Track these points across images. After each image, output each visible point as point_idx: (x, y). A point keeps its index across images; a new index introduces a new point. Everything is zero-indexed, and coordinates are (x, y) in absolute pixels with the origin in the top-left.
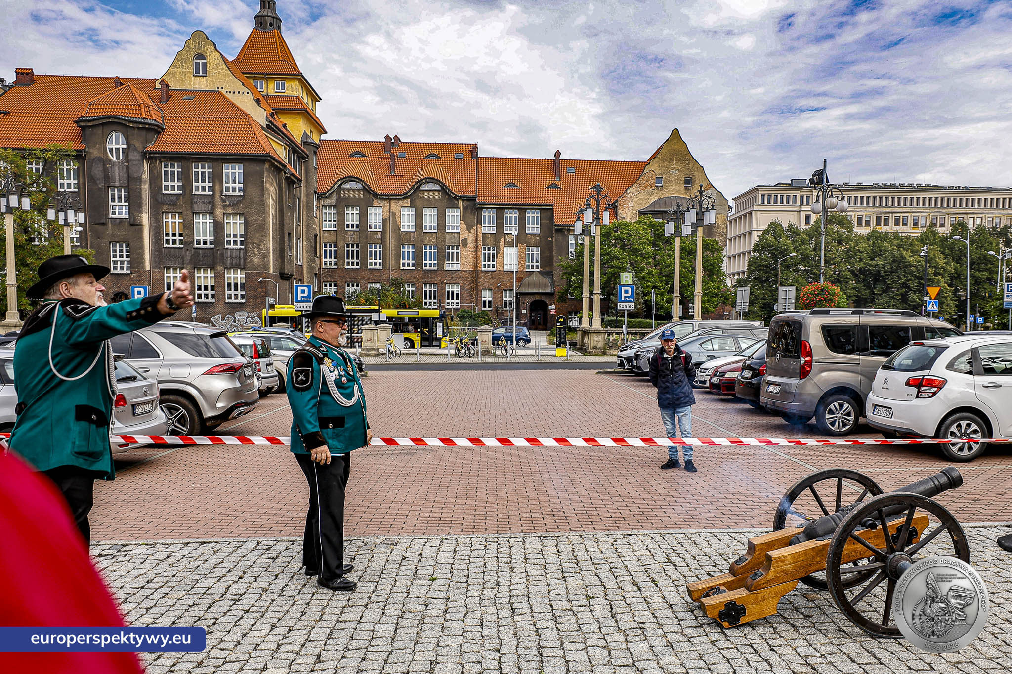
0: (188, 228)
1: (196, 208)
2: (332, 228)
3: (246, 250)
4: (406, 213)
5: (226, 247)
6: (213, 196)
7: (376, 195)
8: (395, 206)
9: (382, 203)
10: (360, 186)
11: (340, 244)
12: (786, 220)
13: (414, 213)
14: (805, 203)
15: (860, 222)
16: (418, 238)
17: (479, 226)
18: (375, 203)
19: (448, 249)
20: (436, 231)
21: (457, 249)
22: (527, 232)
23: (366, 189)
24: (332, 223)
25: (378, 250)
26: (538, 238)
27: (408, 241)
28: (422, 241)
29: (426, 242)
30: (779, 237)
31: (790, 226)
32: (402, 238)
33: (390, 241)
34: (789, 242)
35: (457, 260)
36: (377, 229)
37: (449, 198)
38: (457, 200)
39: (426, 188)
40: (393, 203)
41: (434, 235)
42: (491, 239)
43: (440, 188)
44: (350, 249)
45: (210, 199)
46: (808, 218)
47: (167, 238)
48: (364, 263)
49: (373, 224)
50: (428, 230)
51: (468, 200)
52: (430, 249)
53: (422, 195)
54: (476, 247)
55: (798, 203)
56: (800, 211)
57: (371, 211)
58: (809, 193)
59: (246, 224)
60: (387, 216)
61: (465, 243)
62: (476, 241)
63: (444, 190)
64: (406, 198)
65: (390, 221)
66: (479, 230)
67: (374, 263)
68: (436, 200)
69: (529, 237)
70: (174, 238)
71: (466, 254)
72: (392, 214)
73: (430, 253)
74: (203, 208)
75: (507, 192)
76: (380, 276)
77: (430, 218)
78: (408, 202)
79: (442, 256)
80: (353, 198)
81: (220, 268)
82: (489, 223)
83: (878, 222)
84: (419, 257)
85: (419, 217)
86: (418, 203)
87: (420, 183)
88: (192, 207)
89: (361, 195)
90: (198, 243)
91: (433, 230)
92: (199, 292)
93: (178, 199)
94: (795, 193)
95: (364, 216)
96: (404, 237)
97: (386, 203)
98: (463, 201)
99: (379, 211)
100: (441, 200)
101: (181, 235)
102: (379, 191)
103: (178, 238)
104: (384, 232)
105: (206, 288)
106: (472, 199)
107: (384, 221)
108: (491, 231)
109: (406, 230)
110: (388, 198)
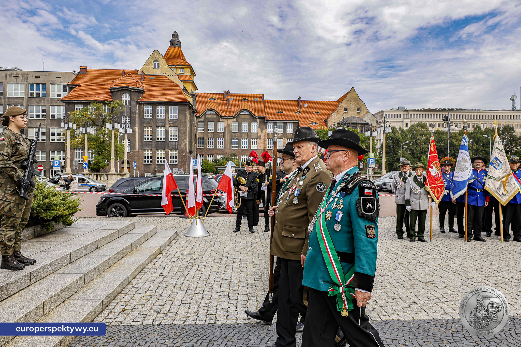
0: (154, 132)
1: (158, 124)
2: (202, 131)
3: (178, 142)
4: (234, 124)
5: (170, 140)
6: (165, 119)
7: (221, 117)
8: (230, 121)
9: (224, 120)
10: (214, 113)
11: (205, 138)
12: (398, 125)
13: (238, 124)
14: (405, 117)
15: (430, 126)
16: (239, 135)
17: (266, 130)
18: (221, 120)
19: (252, 140)
20: (247, 132)
21: (256, 140)
22: (287, 132)
23: (217, 114)
24: (202, 129)
25: (222, 140)
26: (292, 135)
27: (235, 136)
28: (241, 136)
29: (243, 137)
30: (395, 133)
31: (400, 128)
32: (233, 136)
33: (228, 137)
34: (400, 135)
35: (256, 145)
36: (222, 132)
37: (253, 118)
38: (257, 119)
39: (243, 113)
40: (229, 120)
41: (246, 134)
42: (271, 135)
43: (249, 114)
44: (210, 140)
45: (164, 121)
46: (407, 124)
47: (145, 137)
48: (215, 146)
49: (220, 129)
50: (244, 132)
51: (261, 119)
52: (245, 140)
53: (241, 116)
54: (265, 139)
55: (402, 117)
56: (403, 121)
57: (219, 124)
58: (407, 113)
59: (179, 131)
60: (226, 126)
61: (260, 137)
62: (265, 136)
63: (251, 114)
64: (234, 118)
65: (227, 128)
66: (266, 132)
67: (220, 146)
68: (247, 118)
69: (288, 134)
70: (148, 137)
71: (260, 142)
72: (228, 125)
73: (245, 142)
74: (161, 124)
75: (278, 115)
76: (223, 152)
77: (245, 127)
78: (235, 120)
79: (250, 143)
80: (211, 118)
81: (167, 150)
82: (270, 128)
83: (439, 126)
84: (240, 143)
85: (240, 126)
86: (239, 120)
87: (241, 111)
88: (156, 124)
89: (215, 116)
90: (158, 139)
91: (246, 132)
92: (158, 160)
93: (150, 121)
94: (400, 113)
95: (216, 126)
96: (233, 135)
97: (225, 120)
98: (259, 119)
99: (222, 124)
100: (250, 119)
101: (151, 136)
102: (222, 115)
103: (150, 137)
104: (224, 133)
105: (161, 158)
106: (263, 118)
107: (225, 128)
108: (271, 132)
109: (234, 132)
110: (227, 118)
